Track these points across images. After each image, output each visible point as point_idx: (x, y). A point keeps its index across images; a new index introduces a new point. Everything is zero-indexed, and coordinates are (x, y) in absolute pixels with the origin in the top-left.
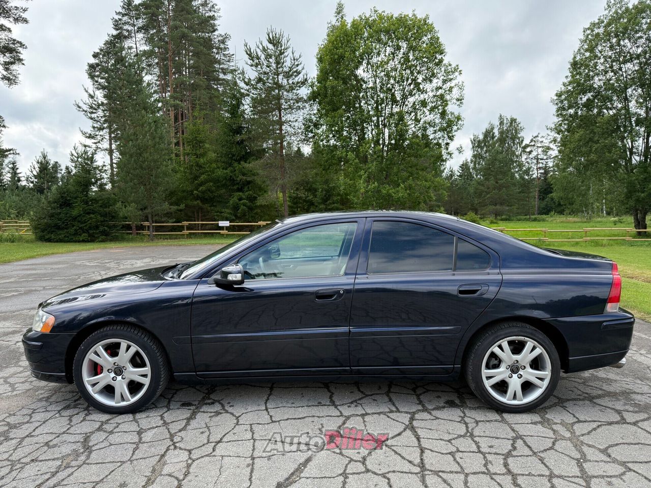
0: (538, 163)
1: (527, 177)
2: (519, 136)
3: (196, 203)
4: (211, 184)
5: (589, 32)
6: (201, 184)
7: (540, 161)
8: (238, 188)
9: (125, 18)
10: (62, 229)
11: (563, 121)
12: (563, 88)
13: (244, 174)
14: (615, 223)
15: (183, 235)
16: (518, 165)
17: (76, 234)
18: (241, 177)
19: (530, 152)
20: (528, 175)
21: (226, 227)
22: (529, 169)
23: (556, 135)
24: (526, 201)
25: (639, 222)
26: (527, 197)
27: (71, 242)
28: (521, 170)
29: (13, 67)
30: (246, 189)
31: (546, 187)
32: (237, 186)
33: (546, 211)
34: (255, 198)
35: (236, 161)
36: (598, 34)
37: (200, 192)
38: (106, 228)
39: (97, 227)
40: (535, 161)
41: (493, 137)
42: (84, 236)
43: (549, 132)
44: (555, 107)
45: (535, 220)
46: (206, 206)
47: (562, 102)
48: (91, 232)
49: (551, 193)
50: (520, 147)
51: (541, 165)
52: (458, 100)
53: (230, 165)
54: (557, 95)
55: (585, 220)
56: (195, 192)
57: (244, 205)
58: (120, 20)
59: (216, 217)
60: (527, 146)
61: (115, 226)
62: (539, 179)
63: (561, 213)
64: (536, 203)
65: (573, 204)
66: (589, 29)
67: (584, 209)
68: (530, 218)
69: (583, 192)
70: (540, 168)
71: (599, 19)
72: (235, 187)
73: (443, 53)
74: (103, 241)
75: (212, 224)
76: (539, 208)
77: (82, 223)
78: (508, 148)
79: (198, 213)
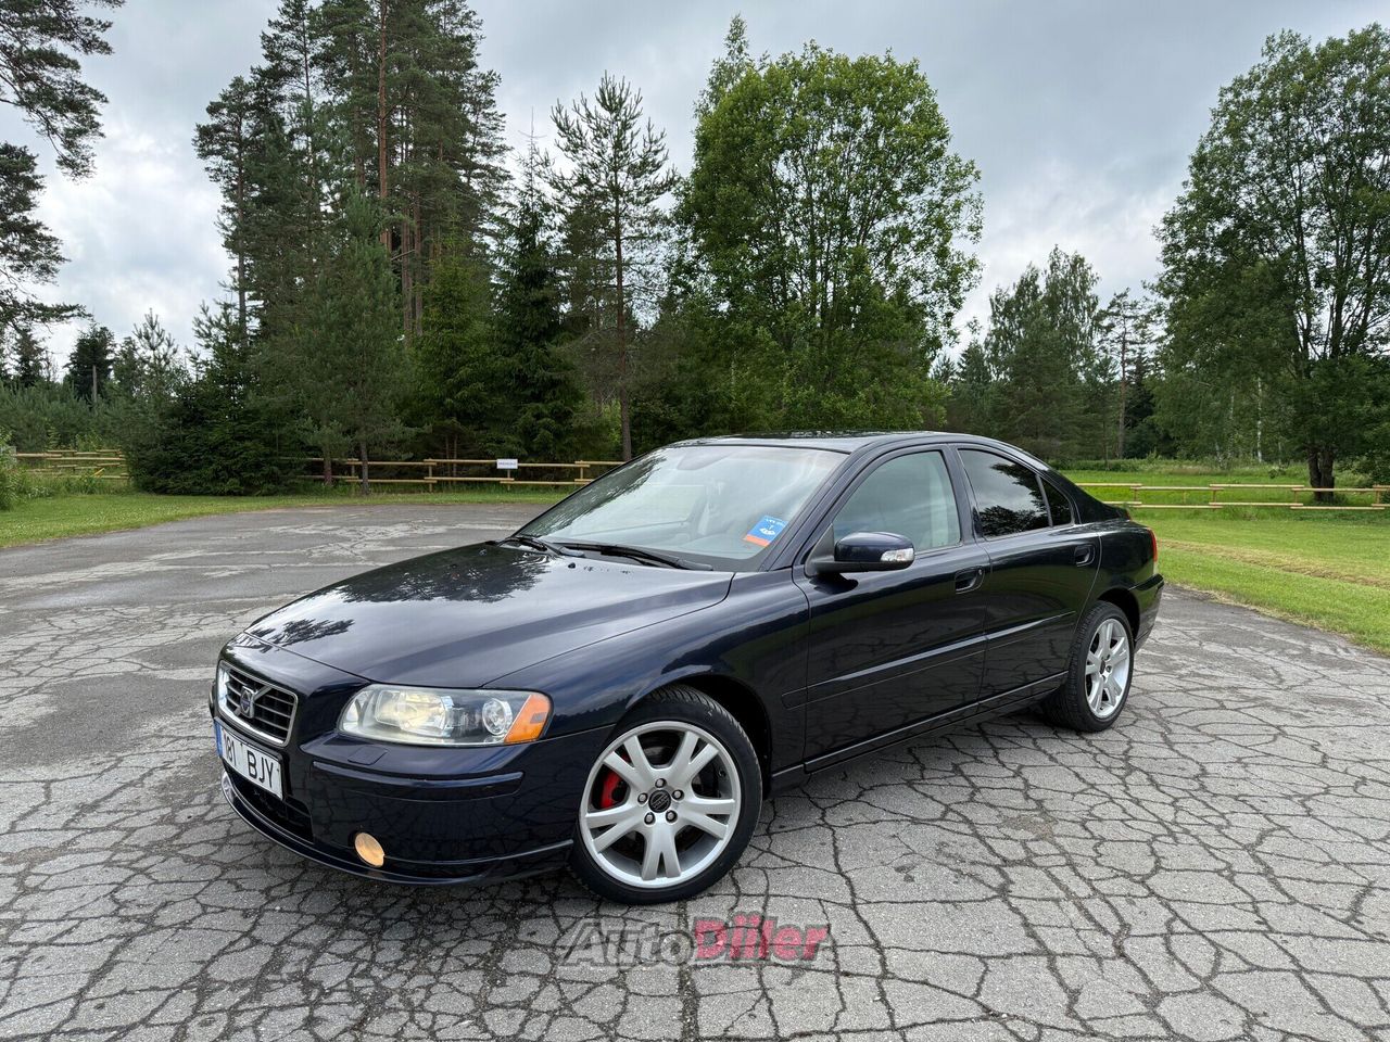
0: (1124, 350)
1: (1101, 380)
2: (1088, 293)
3: (448, 422)
4: (481, 385)
5: (1230, 96)
6: (460, 385)
7: (1129, 347)
8: (534, 394)
9: (288, 36)
10: (189, 468)
11: (1174, 271)
12: (1178, 208)
13: (546, 367)
14: (1273, 475)
15: (427, 484)
16: (1084, 355)
17: (216, 478)
18: (541, 372)
19: (1109, 328)
20: (1104, 375)
21: (512, 470)
22: (1107, 362)
23: (1163, 300)
24: (1099, 429)
25: (1319, 475)
26: (1100, 421)
27: (207, 494)
28: (1089, 364)
29: (82, 141)
30: (549, 396)
31: (1141, 400)
32: (532, 390)
33: (1138, 450)
34: (568, 414)
35: (531, 339)
36: (1248, 103)
37: (456, 400)
38: (275, 469)
39: (258, 466)
40: (1119, 347)
41: (1035, 296)
42: (233, 483)
43: (1147, 293)
44: (1162, 245)
45: (1116, 468)
46: (469, 430)
47: (1174, 234)
48: (246, 475)
49: (1151, 413)
50: (1089, 315)
51: (1130, 355)
52: (971, 228)
53: (518, 347)
54: (1165, 221)
55: (1219, 470)
56: (448, 400)
57: (546, 427)
58: (277, 37)
59: (489, 451)
60: (1104, 314)
61: (290, 465)
62: (1128, 383)
63: (1170, 454)
64: (1119, 433)
65: (1193, 437)
66: (1230, 89)
67: (1217, 448)
68: (1106, 465)
69: (1216, 413)
70: (1129, 362)
71: (1251, 74)
72: (528, 392)
73: (944, 137)
74: (270, 494)
75: (481, 465)
76: (1125, 443)
77: (227, 457)
78: (1066, 318)
79: (452, 442)
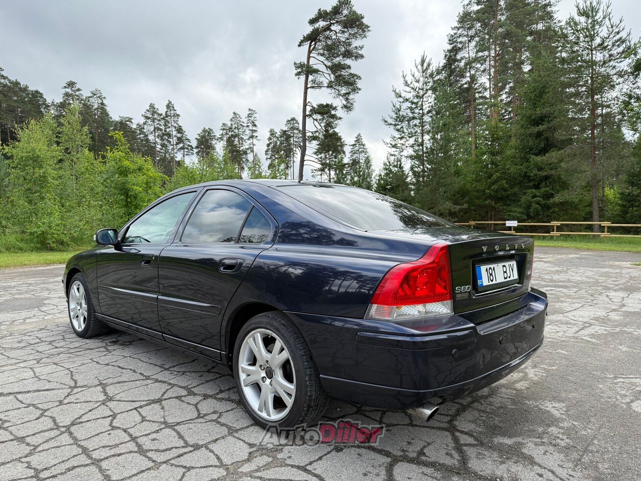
3: (488, 202)
4: (504, 182)
6: (494, 183)
8: (534, 185)
9: (460, 31)
18: (537, 172)
21: (514, 227)
29: (351, 97)
30: (543, 185)
32: (533, 183)
34: (552, 195)
37: (492, 190)
56: (487, 191)
57: (538, 203)
58: (455, 34)
59: (507, 217)
72: (531, 184)
75: (501, 224)
79: (491, 212)
